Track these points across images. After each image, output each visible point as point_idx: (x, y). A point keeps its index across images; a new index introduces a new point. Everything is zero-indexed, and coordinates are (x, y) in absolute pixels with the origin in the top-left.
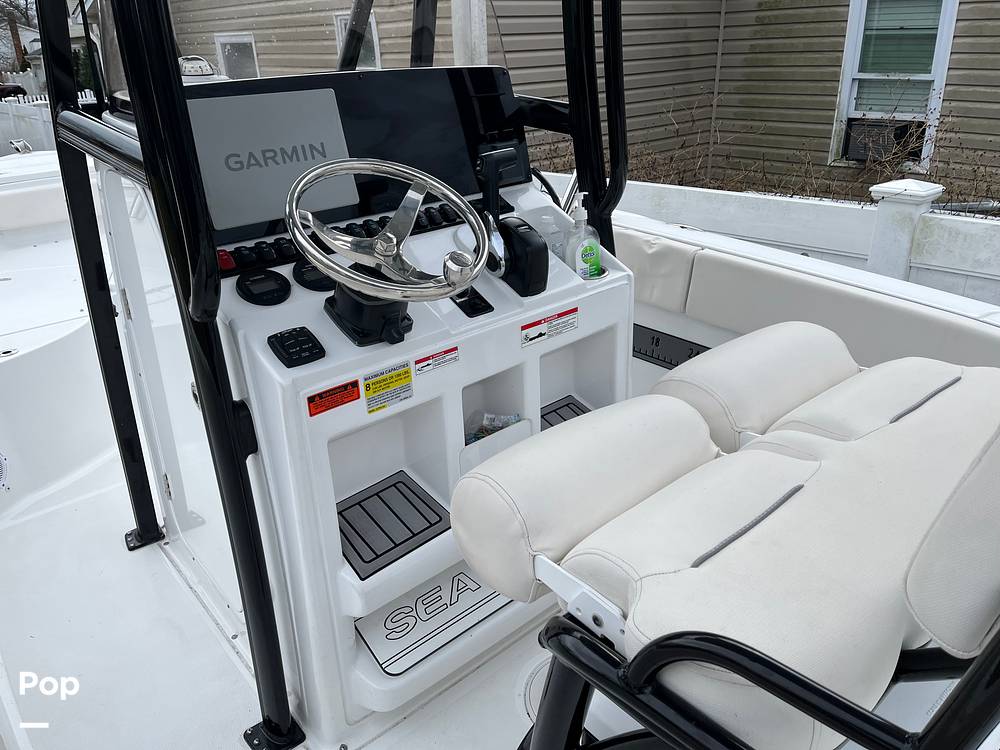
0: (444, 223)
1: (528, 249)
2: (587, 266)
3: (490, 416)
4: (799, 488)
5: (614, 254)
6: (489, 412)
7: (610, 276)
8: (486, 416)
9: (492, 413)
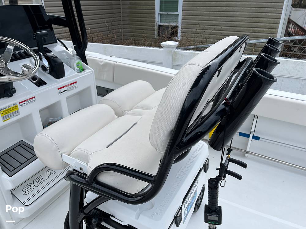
0: (26, 57)
1: (56, 64)
2: (79, 68)
3: (51, 118)
4: (136, 123)
5: (87, 65)
6: (51, 117)
7: (86, 71)
8: (50, 118)
9: (53, 117)
